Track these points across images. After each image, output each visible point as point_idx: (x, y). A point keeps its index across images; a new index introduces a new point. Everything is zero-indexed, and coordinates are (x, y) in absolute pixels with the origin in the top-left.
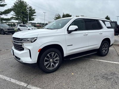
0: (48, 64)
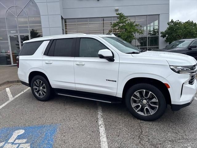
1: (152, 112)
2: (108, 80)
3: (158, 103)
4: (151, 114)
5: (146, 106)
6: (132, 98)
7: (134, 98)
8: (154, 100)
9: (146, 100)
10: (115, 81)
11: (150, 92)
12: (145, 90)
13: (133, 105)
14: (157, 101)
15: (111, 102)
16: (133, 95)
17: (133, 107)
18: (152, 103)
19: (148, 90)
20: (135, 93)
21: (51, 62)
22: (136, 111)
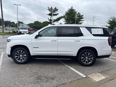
0: (18, 57)
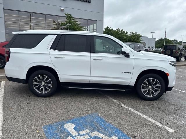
1: (156, 94)
2: (124, 72)
3: (160, 87)
4: (155, 95)
5: (151, 90)
6: (143, 85)
7: (144, 85)
8: (158, 85)
9: (151, 86)
10: (131, 73)
11: (156, 80)
12: (152, 79)
13: (143, 90)
14: (160, 85)
15: (125, 90)
16: (143, 83)
17: (142, 92)
18: (156, 87)
19: (154, 78)
20: (145, 81)
21: (63, 57)
22: (145, 94)
